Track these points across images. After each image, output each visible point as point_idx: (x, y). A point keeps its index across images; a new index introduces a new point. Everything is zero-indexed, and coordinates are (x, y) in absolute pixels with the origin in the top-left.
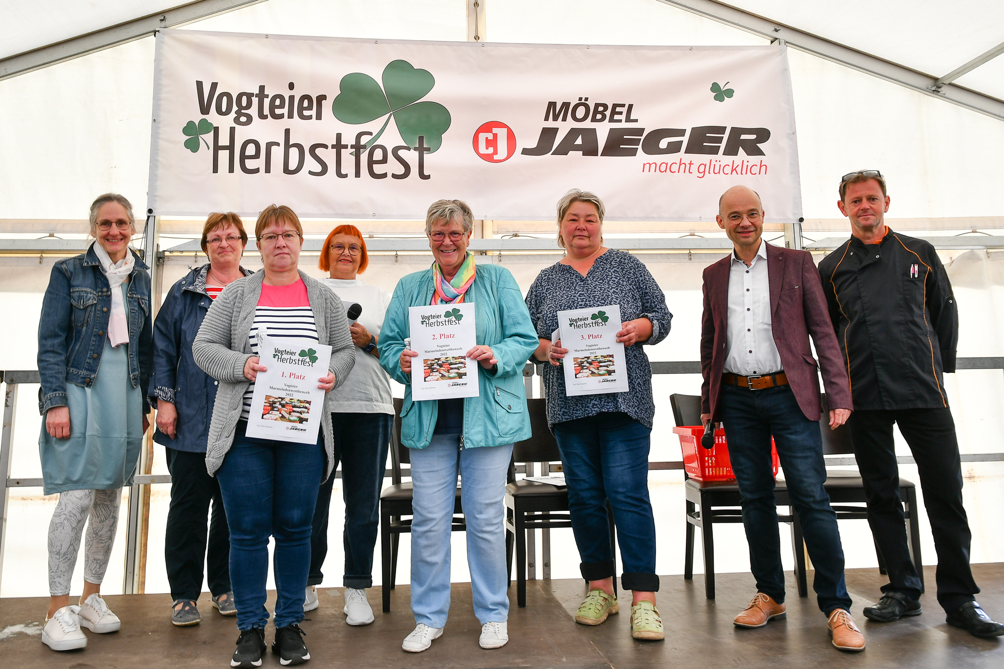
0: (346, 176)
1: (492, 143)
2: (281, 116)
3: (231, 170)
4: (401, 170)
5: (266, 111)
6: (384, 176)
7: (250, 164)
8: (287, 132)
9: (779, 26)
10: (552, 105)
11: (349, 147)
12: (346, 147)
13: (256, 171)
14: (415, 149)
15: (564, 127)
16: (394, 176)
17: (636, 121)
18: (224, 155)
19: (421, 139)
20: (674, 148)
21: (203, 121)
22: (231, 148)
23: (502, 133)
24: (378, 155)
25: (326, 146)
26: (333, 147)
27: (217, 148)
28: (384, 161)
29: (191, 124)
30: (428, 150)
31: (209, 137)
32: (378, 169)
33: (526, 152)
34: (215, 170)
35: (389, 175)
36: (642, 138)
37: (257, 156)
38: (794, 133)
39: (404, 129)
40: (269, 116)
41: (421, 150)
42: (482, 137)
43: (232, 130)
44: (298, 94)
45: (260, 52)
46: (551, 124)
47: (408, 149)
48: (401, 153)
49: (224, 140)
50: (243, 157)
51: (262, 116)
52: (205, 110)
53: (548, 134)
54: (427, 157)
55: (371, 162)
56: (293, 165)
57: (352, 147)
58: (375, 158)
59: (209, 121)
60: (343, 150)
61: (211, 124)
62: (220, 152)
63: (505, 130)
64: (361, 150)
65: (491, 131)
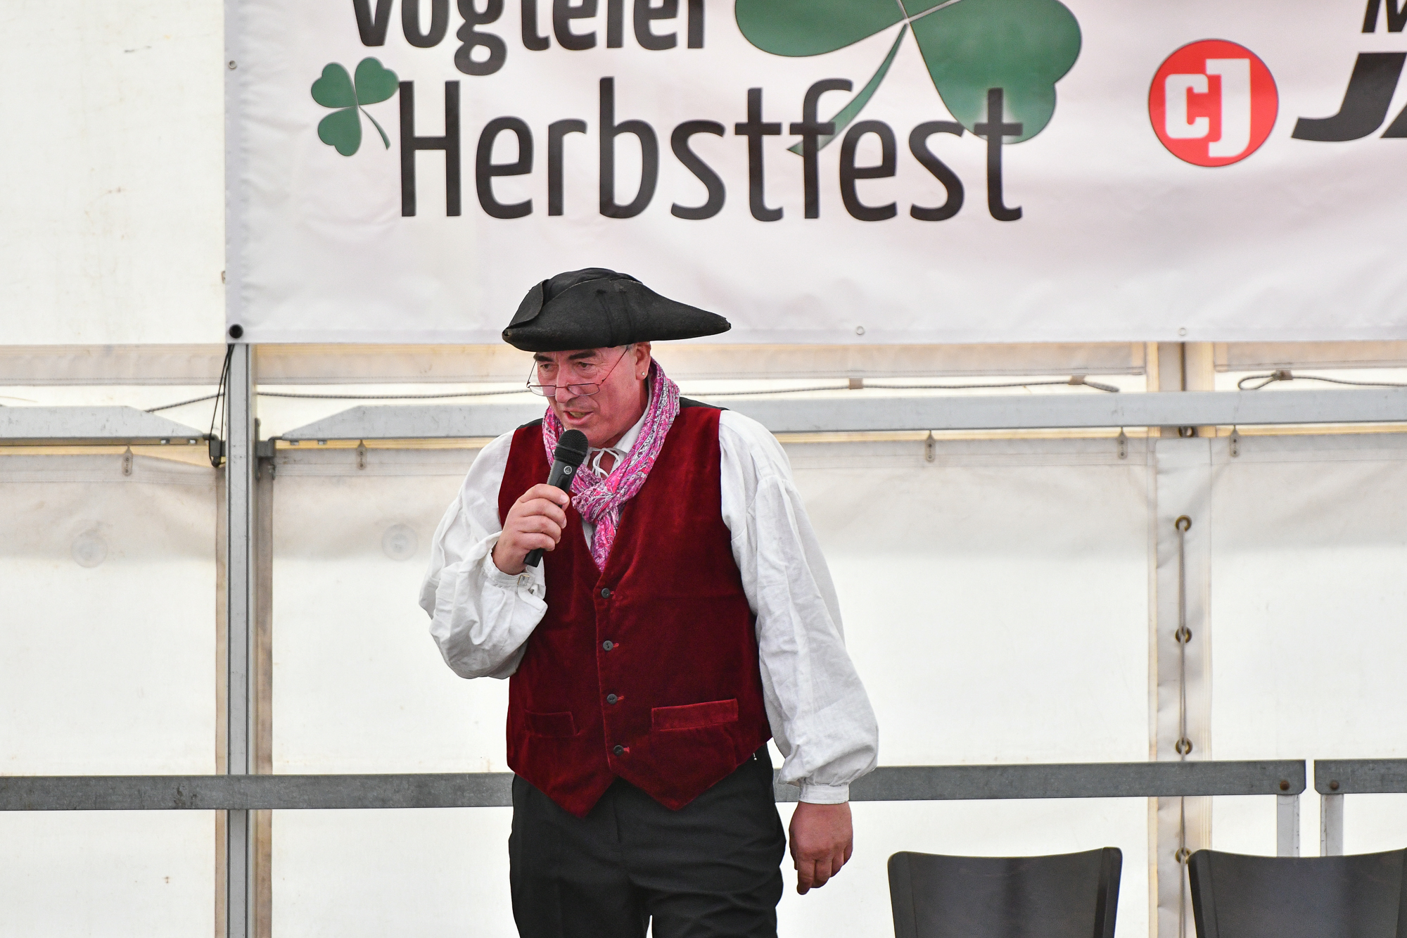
0: (776, 215)
2: (587, 42)
3: (453, 208)
4: (937, 195)
5: (545, 27)
6: (888, 212)
7: (506, 190)
8: (607, 86)
11: (786, 129)
12: (775, 129)
13: (523, 209)
14: (978, 130)
16: (919, 213)
18: (430, 165)
19: (995, 97)
21: (369, 66)
22: (449, 142)
23: (1234, 74)
24: (869, 152)
25: (717, 129)
26: (740, 129)
27: (410, 144)
28: (887, 168)
29: (333, 72)
30: (1016, 131)
31: (387, 112)
32: (870, 192)
33: (1307, 130)
34: (408, 207)
35: (903, 211)
37: (523, 166)
40: (553, 41)
41: (995, 133)
42: (1177, 85)
43: (452, 90)
46: (1383, 42)
47: (956, 129)
48: (938, 144)
49: (429, 122)
50: (485, 170)
51: (534, 42)
52: (372, 33)
53: (1375, 74)
54: (1011, 153)
55: (849, 174)
56: (625, 193)
57: (794, 129)
58: (861, 162)
59: (386, 65)
60: (767, 140)
61: (390, 75)
62: (421, 156)
63: (1244, 65)
64: (821, 138)
65: (1200, 69)
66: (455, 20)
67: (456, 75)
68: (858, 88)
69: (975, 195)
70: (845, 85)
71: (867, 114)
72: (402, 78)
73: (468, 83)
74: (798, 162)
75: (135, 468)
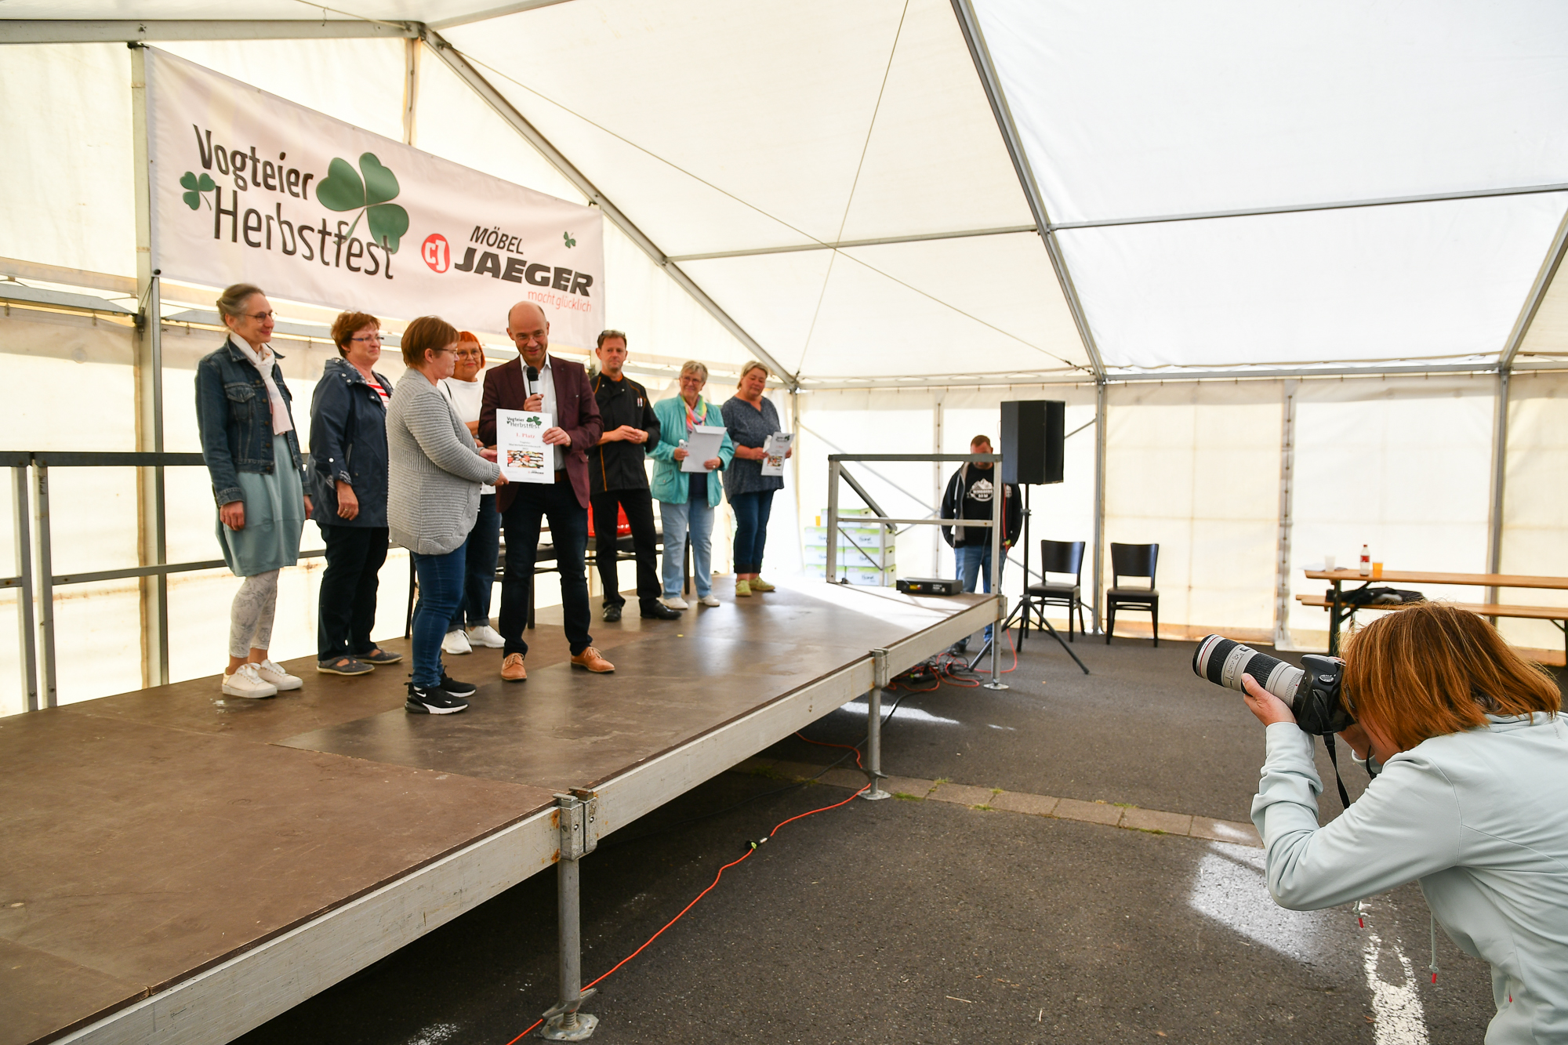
0: (327, 264)
1: (434, 253)
2: (273, 188)
3: (235, 239)
4: (372, 268)
5: (260, 179)
6: (358, 270)
7: (254, 236)
8: (279, 206)
9: (599, 194)
10: (478, 228)
11: (333, 235)
12: (330, 234)
13: (258, 245)
14: (383, 248)
15: (481, 249)
16: (367, 272)
17: (522, 253)
18: (226, 221)
19: (385, 238)
20: (545, 282)
21: (205, 177)
22: (234, 214)
23: (442, 246)
24: (356, 249)
25: (312, 230)
26: (320, 232)
27: (220, 211)
28: (360, 255)
29: (190, 176)
30: (391, 250)
31: (211, 196)
32: (354, 262)
33: (457, 266)
34: (217, 236)
35: (362, 270)
36: (525, 269)
37: (258, 229)
38: (604, 282)
39: (374, 226)
40: (262, 184)
41: (386, 250)
42: (429, 245)
43: (235, 193)
44: (287, 165)
45: (254, 108)
46: (473, 245)
47: (377, 246)
48: (373, 249)
49: (226, 204)
50: (247, 228)
51: (257, 184)
52: (207, 164)
53: (470, 253)
54: (390, 257)
55: (350, 254)
56: (290, 248)
57: (336, 235)
58: (353, 251)
59: (212, 178)
60: (327, 237)
61: (213, 182)
62: (222, 216)
63: (444, 243)
64: (343, 240)
65: (434, 242)
66: (231, 168)
67: (237, 189)
68: (351, 225)
69: (382, 268)
70: (347, 224)
71: (354, 235)
72: (218, 184)
73: (240, 192)
74: (336, 247)
75: (98, 323)
